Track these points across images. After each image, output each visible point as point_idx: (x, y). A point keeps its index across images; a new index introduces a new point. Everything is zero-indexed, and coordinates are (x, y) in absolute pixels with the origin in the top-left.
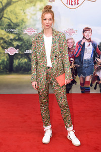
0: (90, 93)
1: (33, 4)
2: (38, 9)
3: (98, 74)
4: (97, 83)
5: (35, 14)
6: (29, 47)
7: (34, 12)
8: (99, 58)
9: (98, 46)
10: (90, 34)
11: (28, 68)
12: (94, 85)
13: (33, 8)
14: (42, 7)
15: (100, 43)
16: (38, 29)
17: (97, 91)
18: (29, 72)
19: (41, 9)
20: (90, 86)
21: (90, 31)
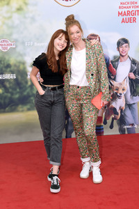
0: (105, 134)
1: (6, 2)
2: (14, 9)
3: (114, 105)
4: (113, 119)
5: (10, 18)
6: (4, 69)
7: (9, 15)
8: (114, 79)
9: (112, 62)
11: (5, 103)
12: (109, 121)
13: (5, 8)
14: (20, 6)
15: (115, 57)
16: (16, 41)
17: (115, 131)
18: (7, 109)
19: (19, 9)
20: (102, 124)
21: (98, 39)
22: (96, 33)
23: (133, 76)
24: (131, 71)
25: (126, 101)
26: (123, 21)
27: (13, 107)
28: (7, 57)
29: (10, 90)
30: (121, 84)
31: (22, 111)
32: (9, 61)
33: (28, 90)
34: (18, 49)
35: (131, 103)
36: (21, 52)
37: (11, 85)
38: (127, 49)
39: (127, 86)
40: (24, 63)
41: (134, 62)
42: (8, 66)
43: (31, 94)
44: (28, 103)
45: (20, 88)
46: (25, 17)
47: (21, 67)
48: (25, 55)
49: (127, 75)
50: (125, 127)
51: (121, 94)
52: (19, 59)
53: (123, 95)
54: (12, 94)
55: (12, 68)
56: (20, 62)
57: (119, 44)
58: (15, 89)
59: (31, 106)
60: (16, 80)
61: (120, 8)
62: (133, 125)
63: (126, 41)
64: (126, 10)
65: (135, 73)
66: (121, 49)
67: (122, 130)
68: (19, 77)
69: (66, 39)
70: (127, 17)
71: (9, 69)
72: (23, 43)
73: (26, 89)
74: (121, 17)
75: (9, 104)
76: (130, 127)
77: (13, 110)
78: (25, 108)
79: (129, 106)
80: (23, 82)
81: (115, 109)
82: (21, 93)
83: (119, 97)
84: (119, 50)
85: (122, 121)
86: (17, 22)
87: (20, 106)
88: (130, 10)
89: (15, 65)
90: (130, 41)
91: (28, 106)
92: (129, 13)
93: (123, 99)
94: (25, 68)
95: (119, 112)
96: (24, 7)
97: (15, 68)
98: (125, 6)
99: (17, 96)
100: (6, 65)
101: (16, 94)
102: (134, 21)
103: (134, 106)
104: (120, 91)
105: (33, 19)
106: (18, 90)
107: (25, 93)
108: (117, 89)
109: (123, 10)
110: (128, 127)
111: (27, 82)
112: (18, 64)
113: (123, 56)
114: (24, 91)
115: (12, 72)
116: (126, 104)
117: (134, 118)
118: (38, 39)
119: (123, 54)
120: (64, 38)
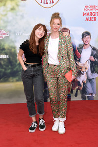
1: (3, 4)
2: (9, 9)
4: (78, 89)
5: (6, 15)
7: (5, 13)
8: (79, 61)
9: (78, 48)
11: (0, 75)
12: (75, 91)
13: (3, 8)
14: (13, 7)
15: (80, 45)
16: (9, 31)
17: (79, 98)
18: (2, 80)
19: (13, 9)
20: (70, 93)
21: (68, 32)
23: (92, 59)
24: (91, 56)
25: (87, 77)
26: (87, 19)
27: (6, 79)
28: (3, 43)
29: (4, 67)
30: (84, 64)
31: (13, 82)
32: (4, 45)
33: (17, 67)
34: (11, 38)
35: (91, 78)
36: (13, 40)
37: (5, 63)
38: (89, 39)
39: (88, 66)
40: (15, 48)
41: (93, 49)
42: (4, 49)
43: (19, 70)
44: (18, 76)
45: (11, 65)
46: (16, 15)
47: (13, 50)
48: (16, 42)
49: (89, 58)
50: (86, 95)
51: (84, 72)
52: (12, 44)
53: (85, 72)
54: (6, 69)
55: (6, 51)
56: (12, 47)
57: (83, 36)
58: (8, 66)
59: (19, 79)
60: (9, 59)
61: (85, 10)
62: (92, 94)
63: (88, 34)
64: (89, 12)
65: (94, 57)
66: (85, 40)
67: (84, 98)
68: (11, 58)
69: (44, 30)
70: (90, 17)
71: (4, 52)
72: (15, 33)
73: (16, 66)
74: (85, 17)
75: (3, 76)
76: (90, 95)
77: (6, 81)
78: (15, 79)
79: (89, 80)
80: (14, 61)
81: (79, 82)
82: (12, 69)
83: (83, 74)
84: (83, 40)
85: (84, 91)
86: (10, 18)
87: (11, 78)
88: (92, 11)
89: (8, 49)
90: (91, 34)
91: (17, 78)
92: (91, 14)
93: (85, 75)
94: (15, 51)
95: (82, 84)
96: (16, 8)
97: (9, 51)
98: (88, 8)
99: (9, 71)
100: (2, 48)
101: (9, 69)
102: (95, 19)
103: (93, 80)
104: (83, 70)
105: (22, 16)
106: (10, 67)
107: (15, 69)
108: (81, 68)
109: (87, 12)
110: (88, 95)
111: (16, 61)
112: (10, 48)
113: (86, 45)
115: (6, 54)
116: (87, 79)
117: (93, 89)
118: (25, 30)
119: (86, 43)
120: (42, 29)
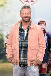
10: (44, 27)
12: (50, 72)
14: (2, 4)
20: (46, 73)
21: (45, 24)
22: (43, 20)
44: (4, 58)
46: (4, 10)
47: (1, 37)
48: (3, 30)
59: (5, 60)
72: (3, 24)
73: (3, 50)
91: (3, 60)
94: (3, 38)
96: (4, 4)
105: (9, 11)
107: (2, 52)
111: (3, 46)
114: (1, 51)
118: (11, 22)
